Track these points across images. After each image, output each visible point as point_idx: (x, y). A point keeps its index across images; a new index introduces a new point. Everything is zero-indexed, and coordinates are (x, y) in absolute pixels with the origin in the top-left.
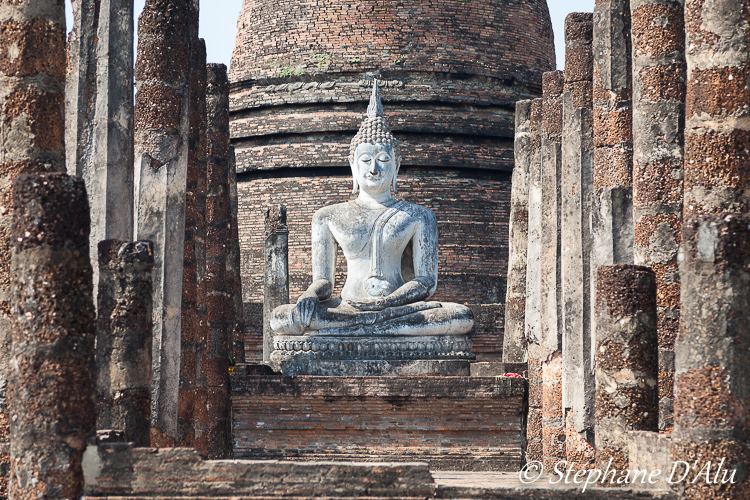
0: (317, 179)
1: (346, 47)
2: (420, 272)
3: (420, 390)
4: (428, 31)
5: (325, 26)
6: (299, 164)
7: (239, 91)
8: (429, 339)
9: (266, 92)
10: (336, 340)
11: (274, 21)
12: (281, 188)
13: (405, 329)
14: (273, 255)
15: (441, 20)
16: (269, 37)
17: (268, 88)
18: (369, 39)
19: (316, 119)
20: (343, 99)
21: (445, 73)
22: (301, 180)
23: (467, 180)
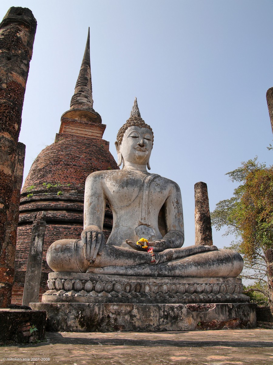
14: (36, 238)
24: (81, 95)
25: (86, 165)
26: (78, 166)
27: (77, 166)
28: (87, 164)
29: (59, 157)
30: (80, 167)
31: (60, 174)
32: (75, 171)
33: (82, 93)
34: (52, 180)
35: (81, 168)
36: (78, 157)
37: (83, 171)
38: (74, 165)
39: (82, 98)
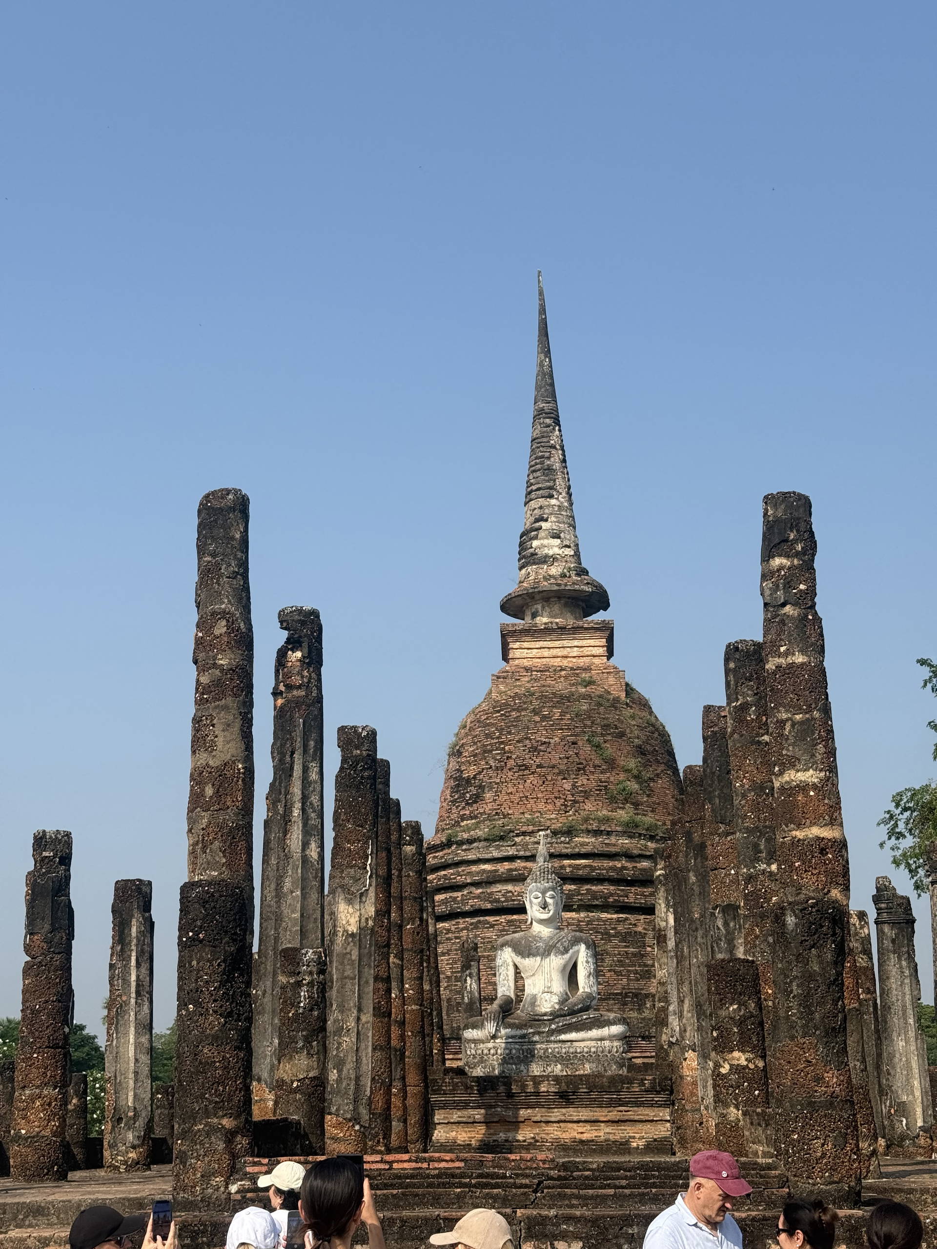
0: (503, 917)
1: (523, 813)
2: (584, 988)
3: (584, 1086)
4: (587, 799)
5: (507, 797)
6: (489, 906)
7: (442, 850)
8: (593, 1043)
9: (463, 850)
10: (517, 1046)
11: (468, 795)
12: (476, 926)
13: (573, 1036)
14: (468, 978)
15: (597, 790)
16: (464, 808)
17: (464, 847)
18: (541, 806)
19: (502, 870)
20: (522, 853)
21: (602, 831)
22: (491, 919)
23: (621, 915)
24: (542, 534)
25: (565, 761)
26: (548, 767)
27: (544, 767)
28: (568, 758)
29: (503, 749)
30: (553, 767)
31: (511, 793)
32: (541, 782)
33: (544, 525)
34: (495, 809)
35: (556, 771)
36: (545, 743)
37: (560, 778)
38: (539, 766)
39: (545, 542)
